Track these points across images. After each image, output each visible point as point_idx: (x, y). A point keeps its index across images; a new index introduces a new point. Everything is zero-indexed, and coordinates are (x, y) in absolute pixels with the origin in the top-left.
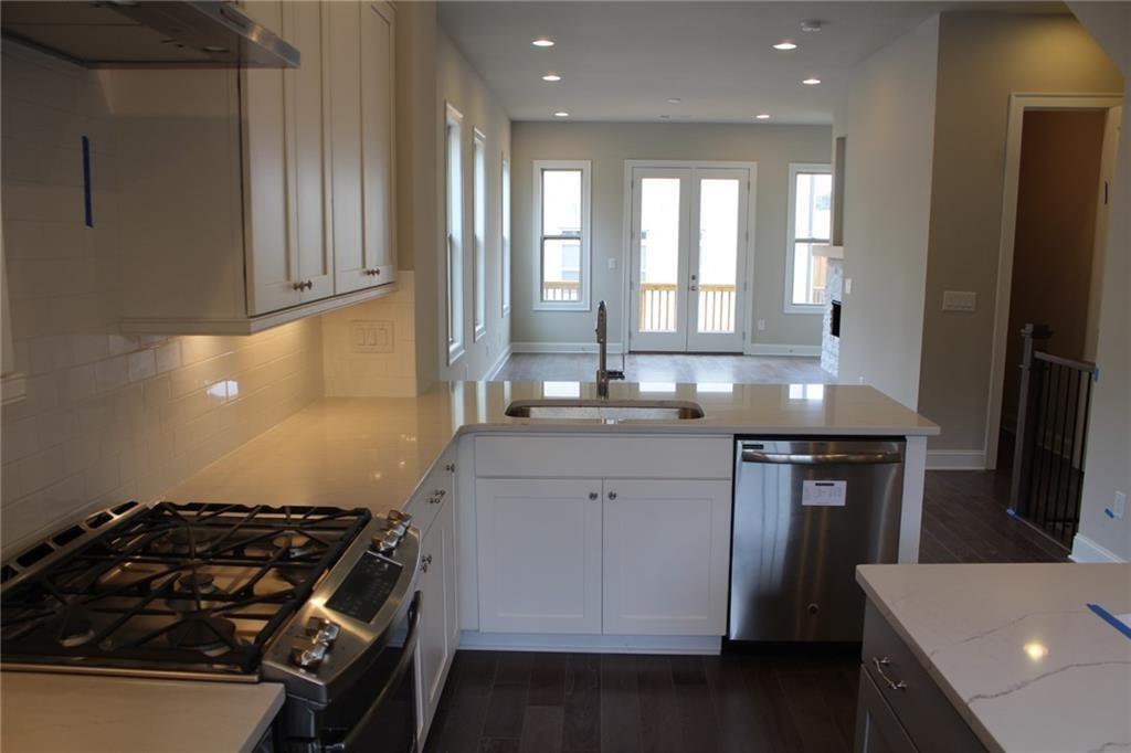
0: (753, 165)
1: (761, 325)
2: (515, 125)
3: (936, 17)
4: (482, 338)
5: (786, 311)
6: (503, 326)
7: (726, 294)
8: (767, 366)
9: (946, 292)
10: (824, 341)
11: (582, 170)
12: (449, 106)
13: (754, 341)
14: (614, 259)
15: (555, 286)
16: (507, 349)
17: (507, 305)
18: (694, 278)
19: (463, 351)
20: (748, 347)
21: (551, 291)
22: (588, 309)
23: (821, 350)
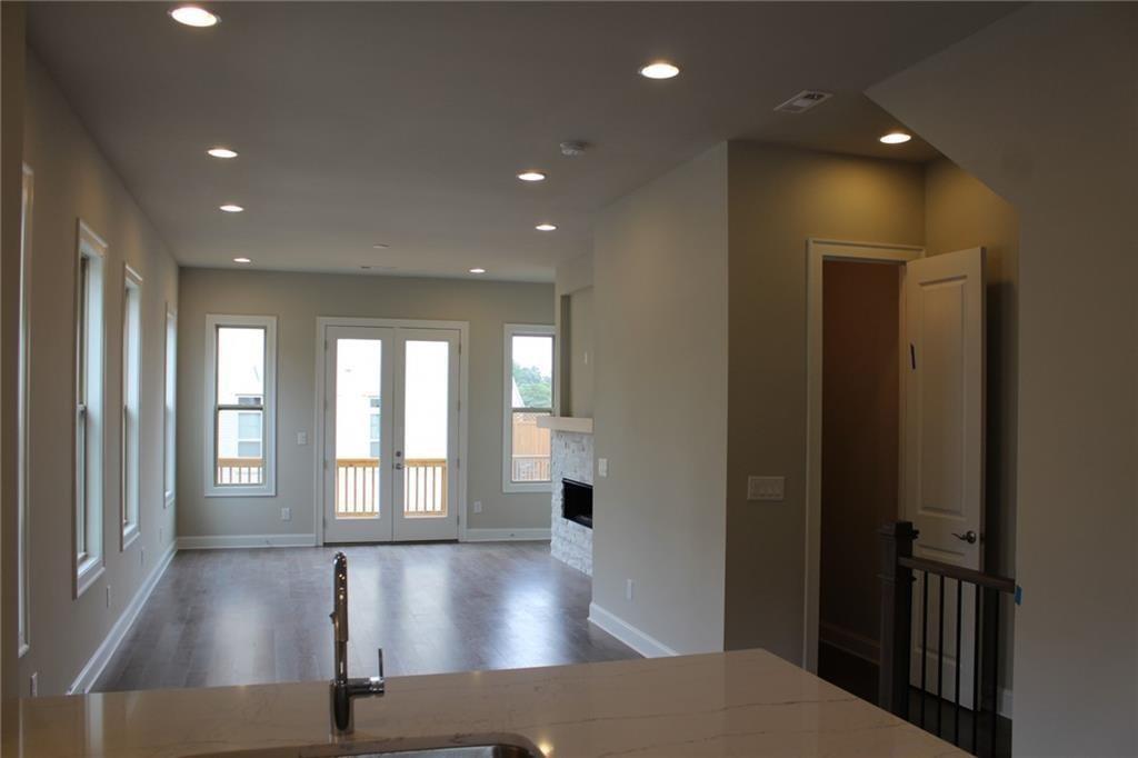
0: (465, 326)
1: (478, 507)
2: (185, 273)
3: (725, 144)
4: (131, 545)
5: (505, 491)
6: (165, 519)
7: (430, 470)
8: (489, 556)
9: (750, 478)
10: (554, 525)
11: (265, 328)
12: (83, 225)
13: (469, 526)
14: (304, 434)
15: (231, 463)
16: (171, 547)
17: (170, 492)
18: (399, 454)
19: (103, 569)
20: (464, 533)
21: (226, 470)
22: (273, 494)
23: (551, 535)
